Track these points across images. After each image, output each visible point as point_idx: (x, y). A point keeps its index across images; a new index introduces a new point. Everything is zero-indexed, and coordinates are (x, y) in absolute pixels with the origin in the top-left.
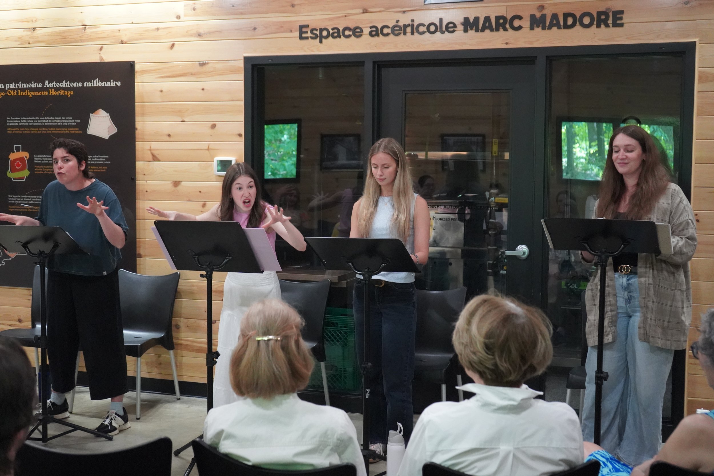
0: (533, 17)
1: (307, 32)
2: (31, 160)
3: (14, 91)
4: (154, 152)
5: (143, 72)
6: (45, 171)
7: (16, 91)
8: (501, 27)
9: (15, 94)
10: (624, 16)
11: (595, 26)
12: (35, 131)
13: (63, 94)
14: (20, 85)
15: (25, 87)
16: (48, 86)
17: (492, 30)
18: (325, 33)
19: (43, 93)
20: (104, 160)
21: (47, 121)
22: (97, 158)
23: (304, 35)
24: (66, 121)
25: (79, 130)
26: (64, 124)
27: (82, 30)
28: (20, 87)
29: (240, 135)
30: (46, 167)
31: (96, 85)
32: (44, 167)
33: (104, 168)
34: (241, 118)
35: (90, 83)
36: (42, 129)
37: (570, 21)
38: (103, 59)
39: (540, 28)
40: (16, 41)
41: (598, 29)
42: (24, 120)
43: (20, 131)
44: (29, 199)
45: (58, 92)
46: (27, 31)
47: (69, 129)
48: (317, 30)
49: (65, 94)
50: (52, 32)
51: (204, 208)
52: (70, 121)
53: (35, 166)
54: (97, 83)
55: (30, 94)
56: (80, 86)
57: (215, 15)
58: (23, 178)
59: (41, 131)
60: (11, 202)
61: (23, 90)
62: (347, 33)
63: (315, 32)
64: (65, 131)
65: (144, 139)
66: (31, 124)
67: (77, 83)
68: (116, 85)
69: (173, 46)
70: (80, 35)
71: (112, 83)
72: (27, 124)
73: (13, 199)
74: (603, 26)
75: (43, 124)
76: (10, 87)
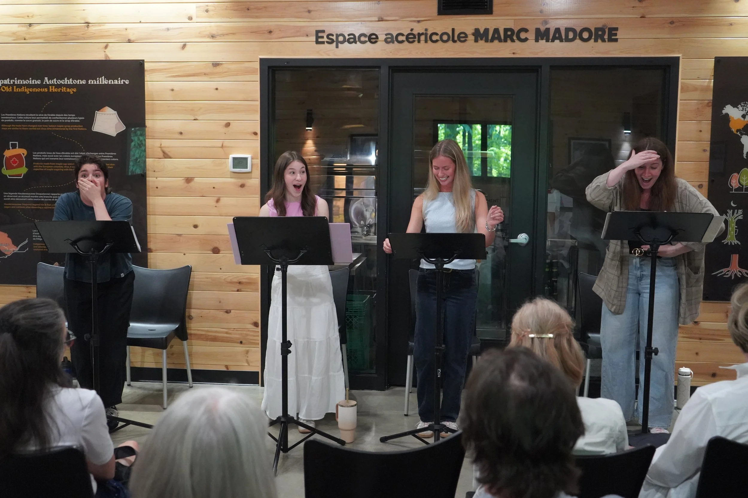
0: (538, 30)
1: (323, 37)
2: (29, 157)
3: (9, 88)
4: (164, 149)
5: (153, 71)
6: (45, 168)
7: (11, 87)
8: (508, 39)
9: (10, 90)
10: (618, 32)
11: (592, 40)
12: (34, 128)
13: (65, 91)
14: (16, 81)
15: (21, 83)
16: (48, 83)
17: (500, 41)
18: (341, 39)
19: (43, 90)
20: (112, 157)
21: (47, 118)
22: (103, 155)
23: (320, 40)
24: (69, 118)
25: (84, 127)
26: (66, 121)
27: (85, 27)
28: (16, 83)
29: (255, 134)
30: (46, 164)
31: (102, 82)
32: (44, 164)
33: (111, 165)
34: (257, 117)
35: (95, 80)
36: (41, 126)
37: (571, 35)
38: (109, 57)
39: (544, 41)
40: (9, 36)
41: (596, 43)
42: (21, 117)
43: (15, 128)
44: (27, 197)
45: (59, 89)
46: (22, 26)
47: (72, 126)
48: (333, 35)
49: (67, 91)
50: (50, 28)
51: (218, 203)
52: (74, 118)
53: (34, 163)
54: (102, 81)
55: (27, 91)
56: (84, 83)
57: (229, 18)
58: (20, 175)
59: (41, 127)
60: (6, 199)
61: (19, 86)
62: (363, 39)
63: (331, 37)
64: (67, 128)
65: (154, 136)
66: (28, 121)
67: (81, 81)
68: (124, 83)
69: (184, 46)
70: (83, 33)
71: (119, 81)
72: (25, 121)
73: (8, 196)
74: (599, 41)
75: (43, 121)
76: (4, 83)
